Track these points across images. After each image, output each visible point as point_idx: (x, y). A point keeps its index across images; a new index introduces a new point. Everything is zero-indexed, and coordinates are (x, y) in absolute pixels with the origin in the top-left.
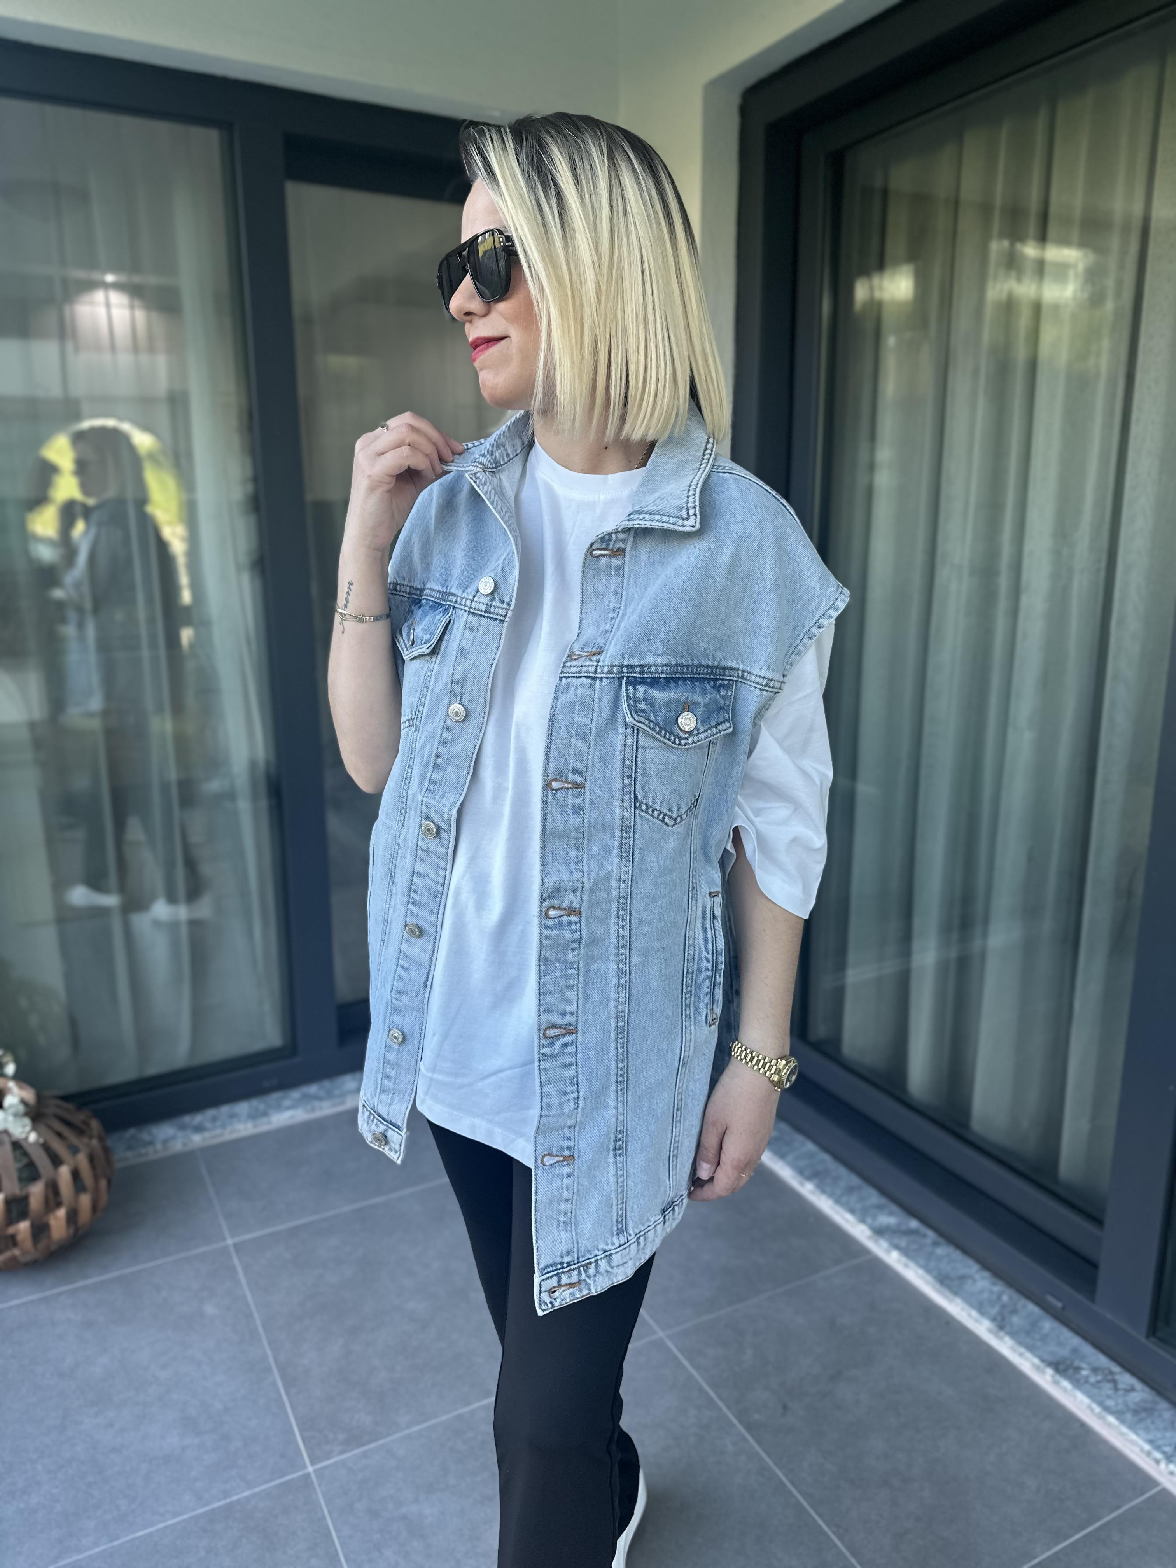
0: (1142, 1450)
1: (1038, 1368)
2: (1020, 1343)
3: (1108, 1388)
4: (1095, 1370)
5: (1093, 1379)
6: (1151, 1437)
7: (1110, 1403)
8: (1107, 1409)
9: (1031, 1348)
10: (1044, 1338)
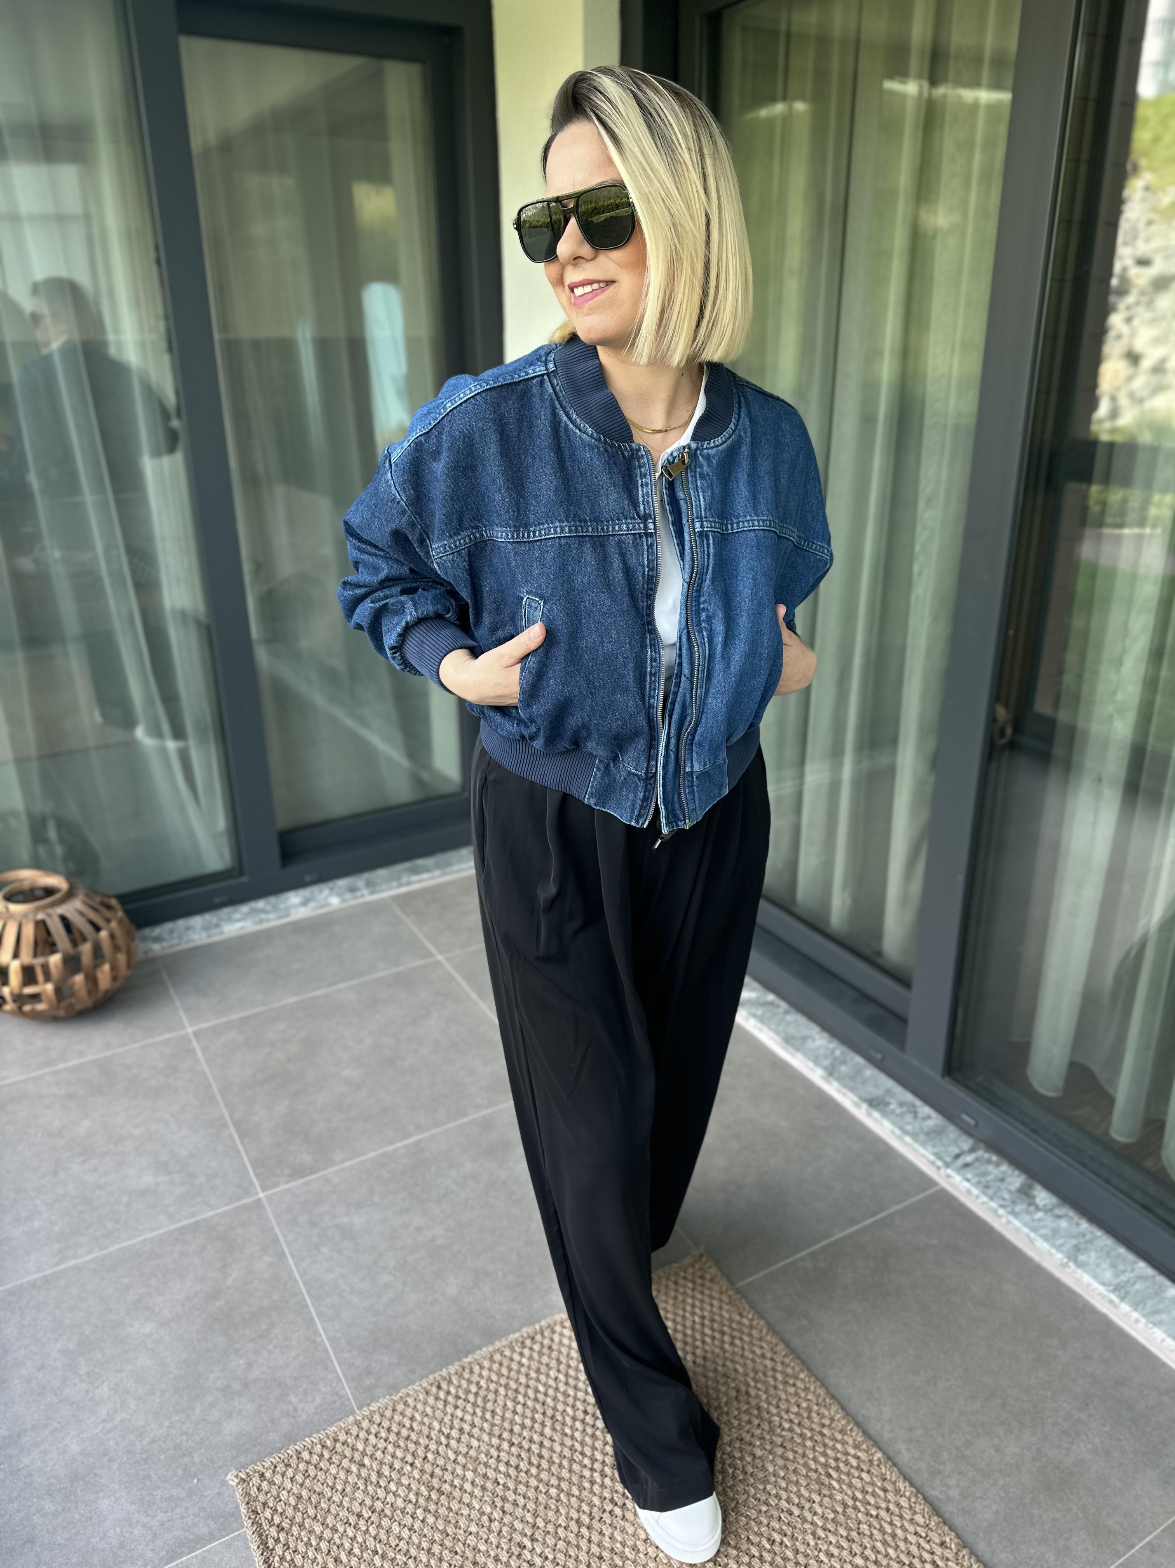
0: (929, 1160)
1: (857, 1105)
2: (845, 1086)
3: (909, 1117)
4: (901, 1104)
5: (898, 1111)
6: (936, 1150)
7: (909, 1128)
8: (906, 1132)
9: (852, 1089)
10: (865, 1082)
